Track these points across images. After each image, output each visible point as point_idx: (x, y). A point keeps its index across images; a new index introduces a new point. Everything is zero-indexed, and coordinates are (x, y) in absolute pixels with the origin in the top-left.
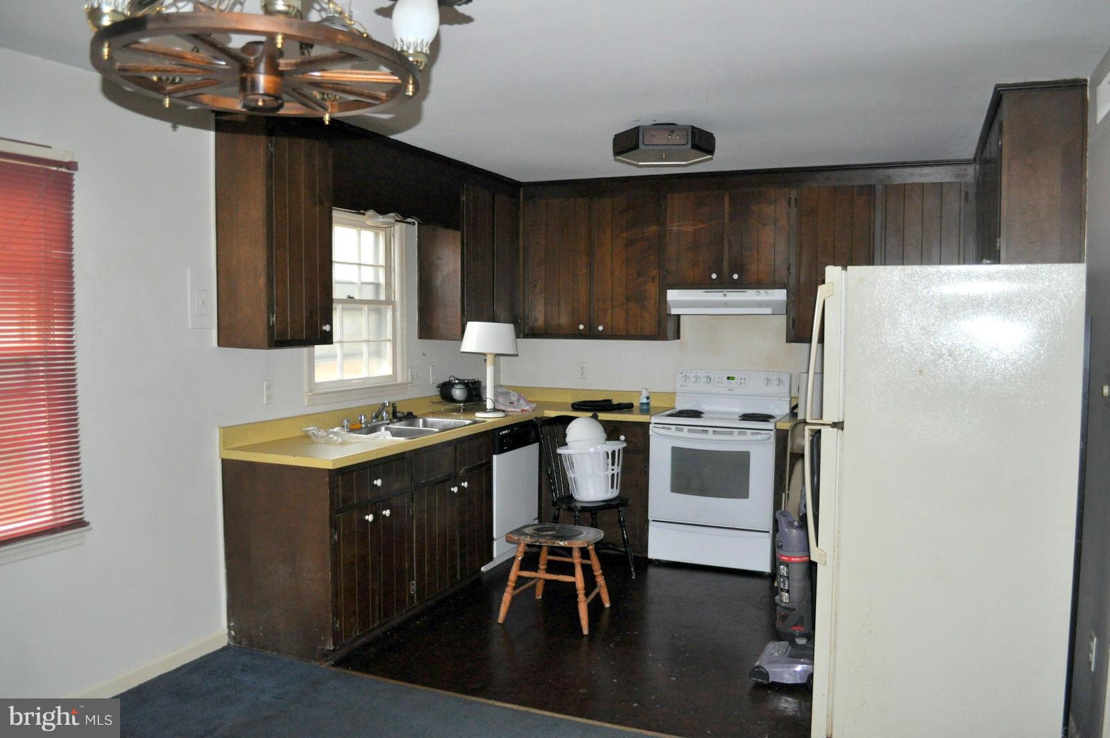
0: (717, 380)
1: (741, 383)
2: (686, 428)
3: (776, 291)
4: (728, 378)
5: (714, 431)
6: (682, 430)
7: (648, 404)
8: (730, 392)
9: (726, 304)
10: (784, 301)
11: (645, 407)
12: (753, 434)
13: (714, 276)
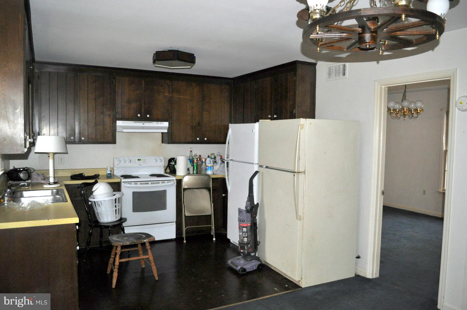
0: (133, 161)
1: (144, 162)
2: (139, 183)
3: (165, 123)
4: (138, 160)
5: (151, 183)
6: (137, 184)
7: (110, 174)
8: (140, 166)
9: (143, 128)
10: (167, 127)
11: (109, 175)
12: (167, 182)
13: (139, 115)
